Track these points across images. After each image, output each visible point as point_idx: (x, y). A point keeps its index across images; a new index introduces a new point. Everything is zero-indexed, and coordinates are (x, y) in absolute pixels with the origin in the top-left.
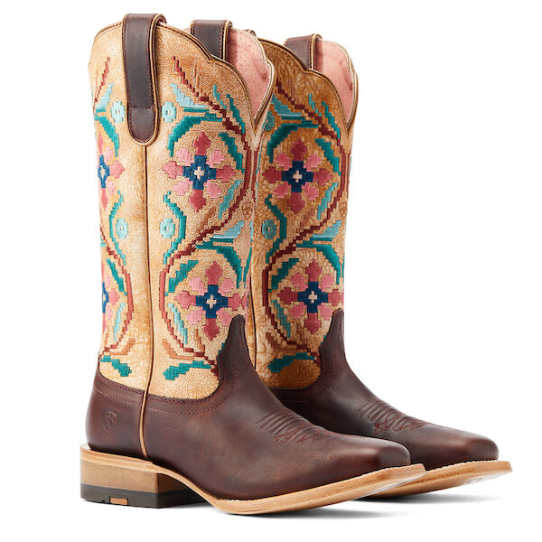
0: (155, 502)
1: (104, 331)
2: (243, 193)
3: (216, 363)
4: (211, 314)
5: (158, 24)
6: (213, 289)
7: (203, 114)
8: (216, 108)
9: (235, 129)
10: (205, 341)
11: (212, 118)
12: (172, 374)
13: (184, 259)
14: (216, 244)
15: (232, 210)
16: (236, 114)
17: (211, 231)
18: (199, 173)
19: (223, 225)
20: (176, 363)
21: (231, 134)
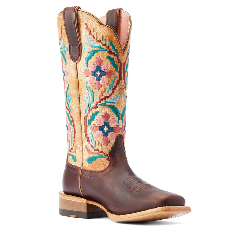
0: (86, 216)
1: (68, 142)
2: (119, 82)
3: (108, 155)
4: (106, 134)
5: (78, 10)
6: (106, 124)
7: (98, 48)
8: (104, 45)
9: (114, 54)
10: (103, 146)
11: (103, 50)
12: (90, 161)
13: (94, 111)
14: (107, 104)
15: (114, 89)
16: (114, 47)
17: (105, 99)
18: (98, 73)
19: (110, 96)
20: (91, 156)
21: (112, 56)
